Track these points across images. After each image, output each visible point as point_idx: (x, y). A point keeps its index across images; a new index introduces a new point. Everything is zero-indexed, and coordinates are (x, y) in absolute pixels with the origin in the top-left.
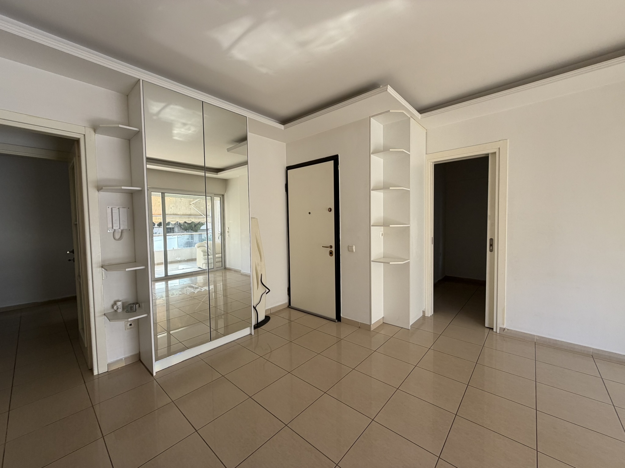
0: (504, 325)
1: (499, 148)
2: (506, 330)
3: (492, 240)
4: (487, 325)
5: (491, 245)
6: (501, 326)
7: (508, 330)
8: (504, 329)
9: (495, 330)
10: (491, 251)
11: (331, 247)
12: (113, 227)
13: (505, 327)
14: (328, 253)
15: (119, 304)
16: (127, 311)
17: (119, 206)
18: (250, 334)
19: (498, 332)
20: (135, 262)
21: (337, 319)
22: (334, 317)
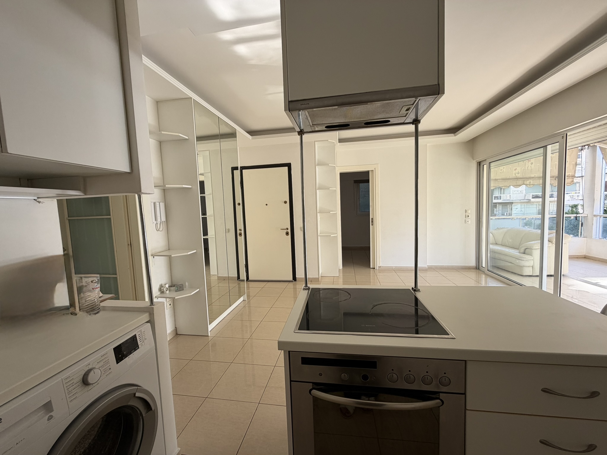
0: (380, 264)
1: (375, 168)
2: (381, 267)
3: (372, 219)
4: (371, 267)
5: (372, 222)
8: (380, 267)
9: (376, 269)
10: (372, 225)
11: (287, 229)
12: (156, 220)
13: (380, 266)
14: (285, 234)
15: (167, 286)
16: (176, 291)
17: (159, 201)
18: (243, 300)
19: (378, 269)
20: (169, 250)
21: (293, 279)
22: (291, 278)
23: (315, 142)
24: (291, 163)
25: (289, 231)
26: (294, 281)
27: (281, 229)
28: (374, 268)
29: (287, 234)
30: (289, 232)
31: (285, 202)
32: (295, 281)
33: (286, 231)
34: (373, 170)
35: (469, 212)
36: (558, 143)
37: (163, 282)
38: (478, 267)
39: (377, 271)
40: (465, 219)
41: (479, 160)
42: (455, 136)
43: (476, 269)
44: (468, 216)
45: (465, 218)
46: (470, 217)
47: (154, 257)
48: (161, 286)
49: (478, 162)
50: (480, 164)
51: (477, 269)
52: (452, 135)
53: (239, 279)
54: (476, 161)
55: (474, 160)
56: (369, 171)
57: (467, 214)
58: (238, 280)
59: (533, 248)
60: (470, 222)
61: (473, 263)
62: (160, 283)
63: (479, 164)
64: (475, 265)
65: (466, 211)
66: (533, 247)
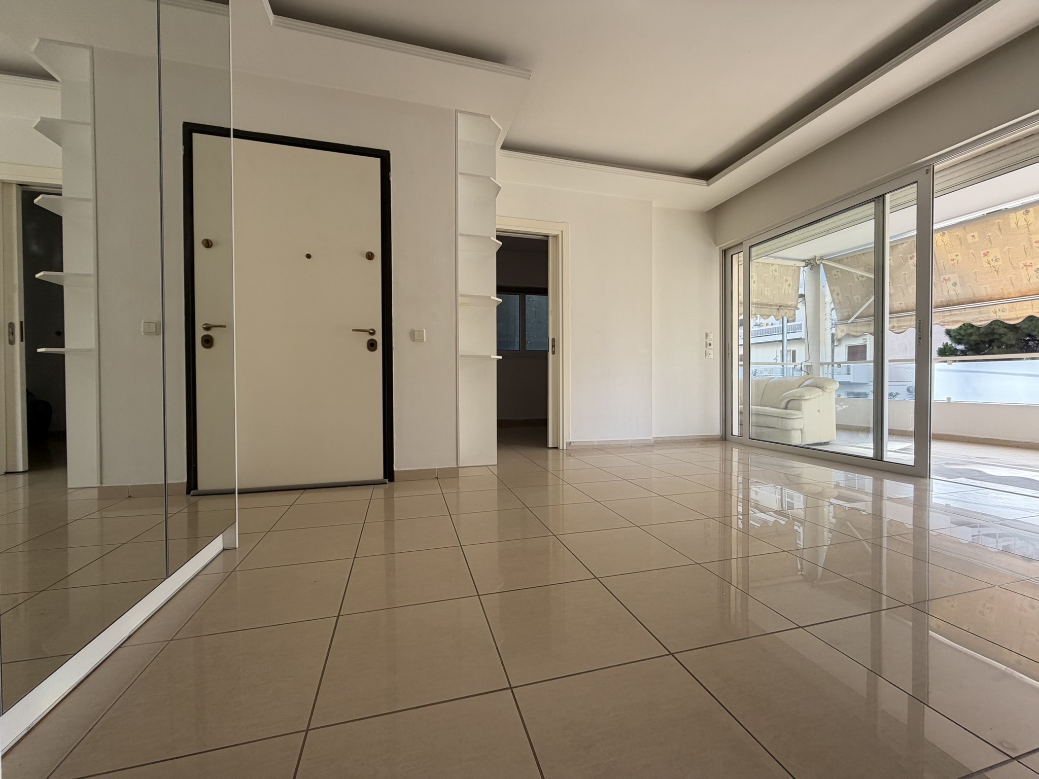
1: (562, 231)
2: (572, 444)
3: (553, 340)
4: (550, 445)
5: (553, 346)
6: (568, 441)
7: (573, 442)
8: (570, 443)
9: (561, 448)
10: (554, 353)
11: (373, 331)
13: (570, 441)
14: (365, 344)
18: (224, 550)
19: (565, 448)
21: (385, 477)
22: (378, 473)
23: (457, 111)
24: (391, 152)
25: (378, 337)
26: (387, 480)
27: (353, 330)
28: (558, 448)
29: (372, 345)
30: (376, 342)
31: (369, 256)
32: (389, 481)
33: (369, 337)
34: (558, 235)
35: (711, 337)
36: (916, 184)
38: (725, 438)
39: (565, 453)
41: (725, 245)
42: (708, 186)
43: (721, 440)
44: (710, 345)
45: (706, 348)
46: (712, 347)
49: (722, 250)
50: (725, 255)
51: (724, 440)
52: (704, 182)
53: (196, 487)
54: (720, 248)
55: (717, 246)
56: (548, 236)
57: (708, 341)
58: (188, 493)
59: (804, 398)
60: (712, 355)
61: (716, 431)
63: (725, 252)
64: (720, 433)
65: (707, 335)
66: (803, 396)
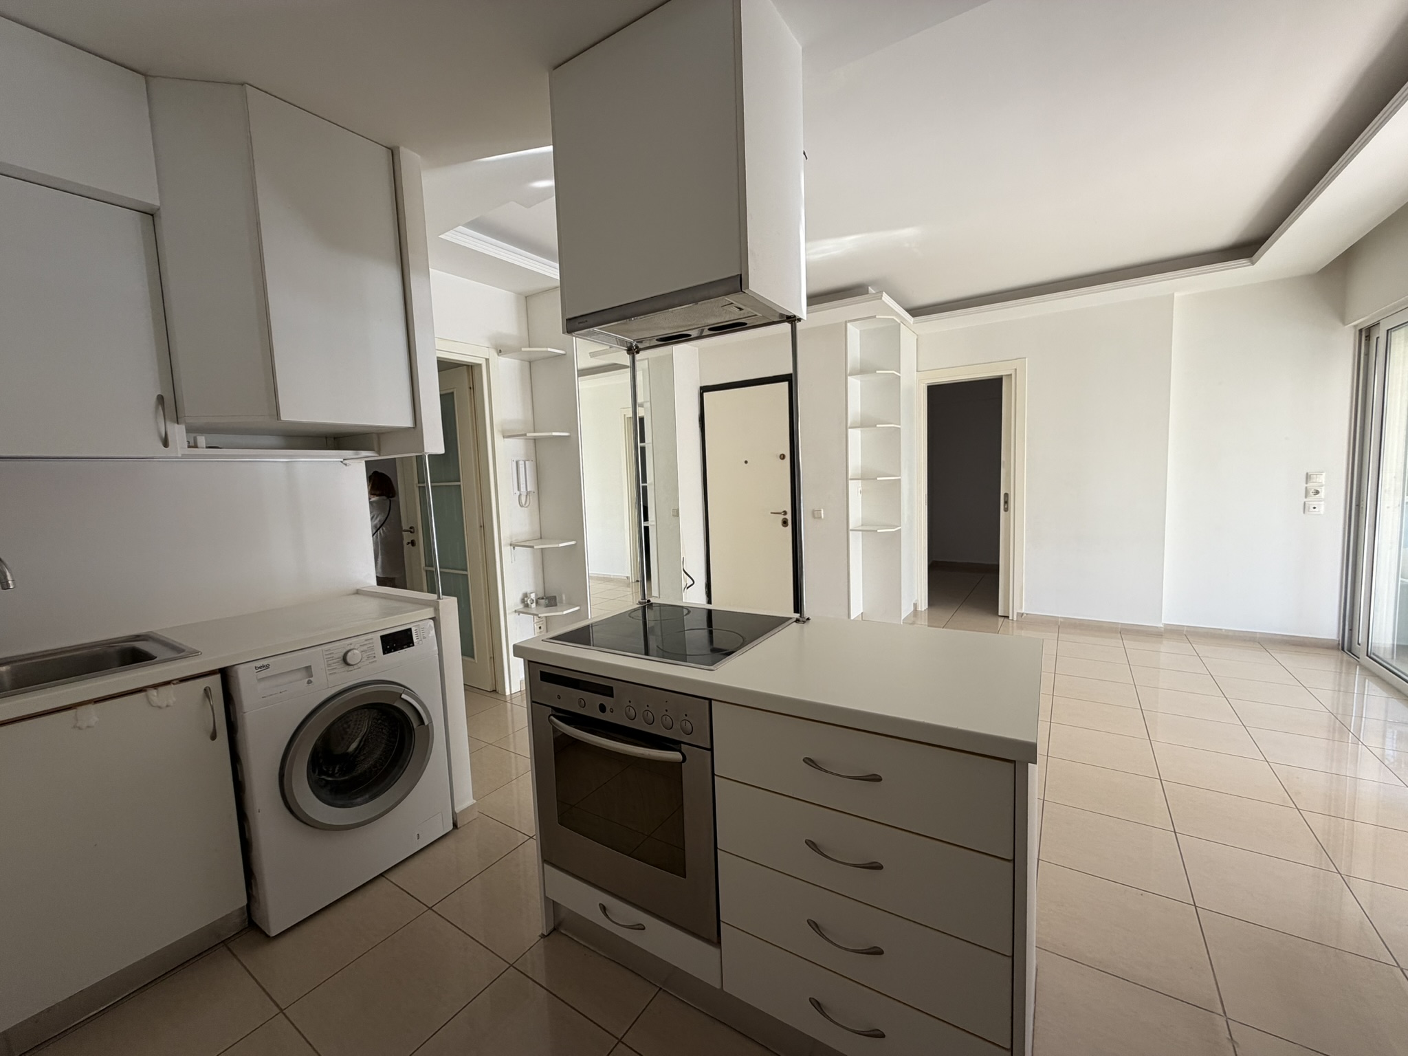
0: (1022, 608)
1: (1016, 369)
3: (1006, 495)
4: (1000, 613)
5: (1006, 502)
6: (1019, 611)
7: (1027, 614)
8: (1023, 614)
9: (1010, 618)
10: (1006, 510)
11: (785, 513)
12: (519, 489)
13: (1023, 612)
14: (780, 523)
15: (533, 596)
16: (547, 606)
17: (524, 459)
19: (1015, 619)
20: (541, 538)
23: (846, 322)
25: (789, 517)
27: (772, 513)
28: (1008, 617)
29: (785, 523)
30: (787, 519)
31: (783, 457)
33: (782, 517)
34: (1011, 375)
35: (1322, 479)
37: (528, 591)
38: (1347, 647)
39: (1015, 624)
40: (1305, 500)
41: (1364, 321)
42: (1253, 264)
43: (1338, 649)
44: (1317, 492)
45: (1306, 497)
46: (1322, 494)
47: (514, 548)
48: (526, 595)
49: (1361, 331)
50: (1368, 337)
51: (1343, 649)
52: (1242, 262)
54: (1355, 326)
55: (1344, 323)
56: (1002, 376)
57: (1312, 486)
60: (1322, 509)
61: (1329, 629)
62: (524, 591)
63: (1366, 334)
64: (1338, 637)
65: (1308, 477)
